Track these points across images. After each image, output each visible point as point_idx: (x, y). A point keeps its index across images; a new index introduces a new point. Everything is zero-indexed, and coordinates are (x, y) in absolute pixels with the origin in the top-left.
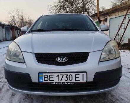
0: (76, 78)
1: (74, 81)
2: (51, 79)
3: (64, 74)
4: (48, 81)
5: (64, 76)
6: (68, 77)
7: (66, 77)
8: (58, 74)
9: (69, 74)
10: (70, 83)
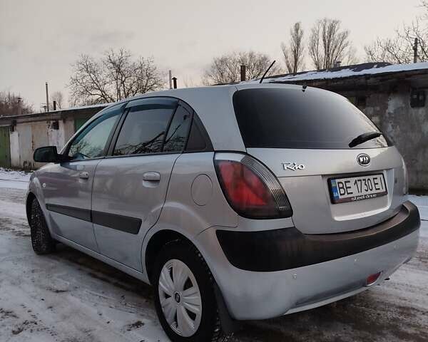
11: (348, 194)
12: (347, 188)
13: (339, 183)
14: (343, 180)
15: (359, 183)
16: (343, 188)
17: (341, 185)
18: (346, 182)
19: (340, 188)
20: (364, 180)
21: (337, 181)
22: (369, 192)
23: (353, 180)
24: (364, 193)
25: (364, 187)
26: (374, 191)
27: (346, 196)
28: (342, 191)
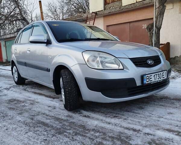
0: (163, 75)
1: (162, 79)
2: (151, 80)
3: (157, 74)
4: (149, 82)
5: (158, 75)
6: (159, 76)
7: (158, 76)
8: (154, 74)
9: (159, 73)
10: (161, 80)
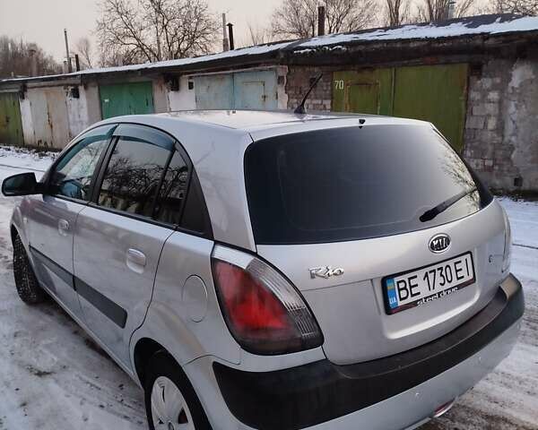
11: (413, 295)
12: (411, 287)
13: (398, 283)
14: (405, 277)
15: (431, 276)
16: (405, 288)
17: (402, 285)
18: (409, 279)
19: (400, 290)
20: (439, 269)
21: (396, 279)
22: (447, 286)
23: (421, 274)
24: (438, 288)
25: (439, 280)
26: (455, 282)
27: (410, 300)
28: (404, 294)
